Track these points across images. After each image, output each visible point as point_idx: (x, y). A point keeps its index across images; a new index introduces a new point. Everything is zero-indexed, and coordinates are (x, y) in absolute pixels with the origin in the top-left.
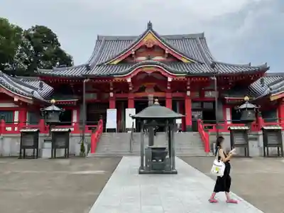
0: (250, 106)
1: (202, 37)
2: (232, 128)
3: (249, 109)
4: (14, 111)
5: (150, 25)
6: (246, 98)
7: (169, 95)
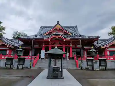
0: (94, 50)
1: (76, 27)
2: (87, 58)
3: (94, 51)
4: (7, 51)
5: (58, 22)
6: (92, 47)
7: (64, 46)
